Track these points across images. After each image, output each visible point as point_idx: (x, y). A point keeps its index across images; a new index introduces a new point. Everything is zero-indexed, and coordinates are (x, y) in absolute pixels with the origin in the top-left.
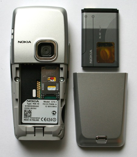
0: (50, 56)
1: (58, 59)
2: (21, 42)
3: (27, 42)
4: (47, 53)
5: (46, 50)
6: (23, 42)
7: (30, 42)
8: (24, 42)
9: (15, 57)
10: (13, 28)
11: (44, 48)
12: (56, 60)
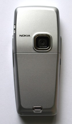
0: (46, 47)
1: (52, 49)
2: (22, 36)
3: (27, 36)
4: (44, 45)
5: (42, 42)
6: (23, 36)
7: (29, 36)
8: (25, 36)
9: (17, 48)
10: (15, 24)
11: (41, 41)
12: (51, 51)
